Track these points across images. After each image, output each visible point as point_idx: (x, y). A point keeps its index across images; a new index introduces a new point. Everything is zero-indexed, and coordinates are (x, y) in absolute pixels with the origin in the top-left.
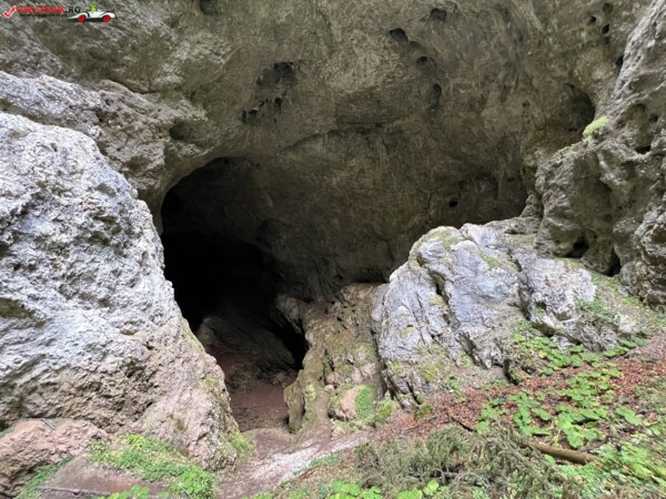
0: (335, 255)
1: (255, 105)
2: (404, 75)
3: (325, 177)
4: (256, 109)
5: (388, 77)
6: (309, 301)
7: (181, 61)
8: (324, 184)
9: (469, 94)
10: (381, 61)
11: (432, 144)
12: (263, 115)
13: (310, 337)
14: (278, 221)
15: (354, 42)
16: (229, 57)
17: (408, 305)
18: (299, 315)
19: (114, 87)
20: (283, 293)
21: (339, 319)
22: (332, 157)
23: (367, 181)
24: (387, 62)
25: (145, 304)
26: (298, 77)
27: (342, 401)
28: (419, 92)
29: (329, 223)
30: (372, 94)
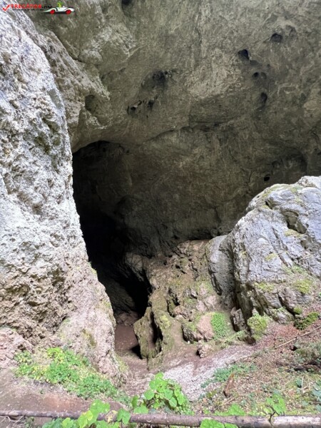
0: (173, 221)
1: (135, 104)
2: (242, 86)
3: (175, 162)
4: (136, 106)
5: (230, 87)
6: (150, 256)
7: (104, 41)
8: (173, 167)
9: (293, 94)
10: (228, 75)
11: (256, 135)
12: (140, 112)
13: (153, 282)
14: (133, 197)
15: (214, 59)
16: (133, 52)
17: (267, 237)
18: (142, 268)
19: (56, 41)
20: (130, 252)
21: (178, 267)
22: (183, 146)
23: (205, 164)
24: (231, 76)
25: (66, 222)
26: (169, 84)
27: (198, 325)
28: (251, 98)
29: (172, 196)
30: (217, 100)
